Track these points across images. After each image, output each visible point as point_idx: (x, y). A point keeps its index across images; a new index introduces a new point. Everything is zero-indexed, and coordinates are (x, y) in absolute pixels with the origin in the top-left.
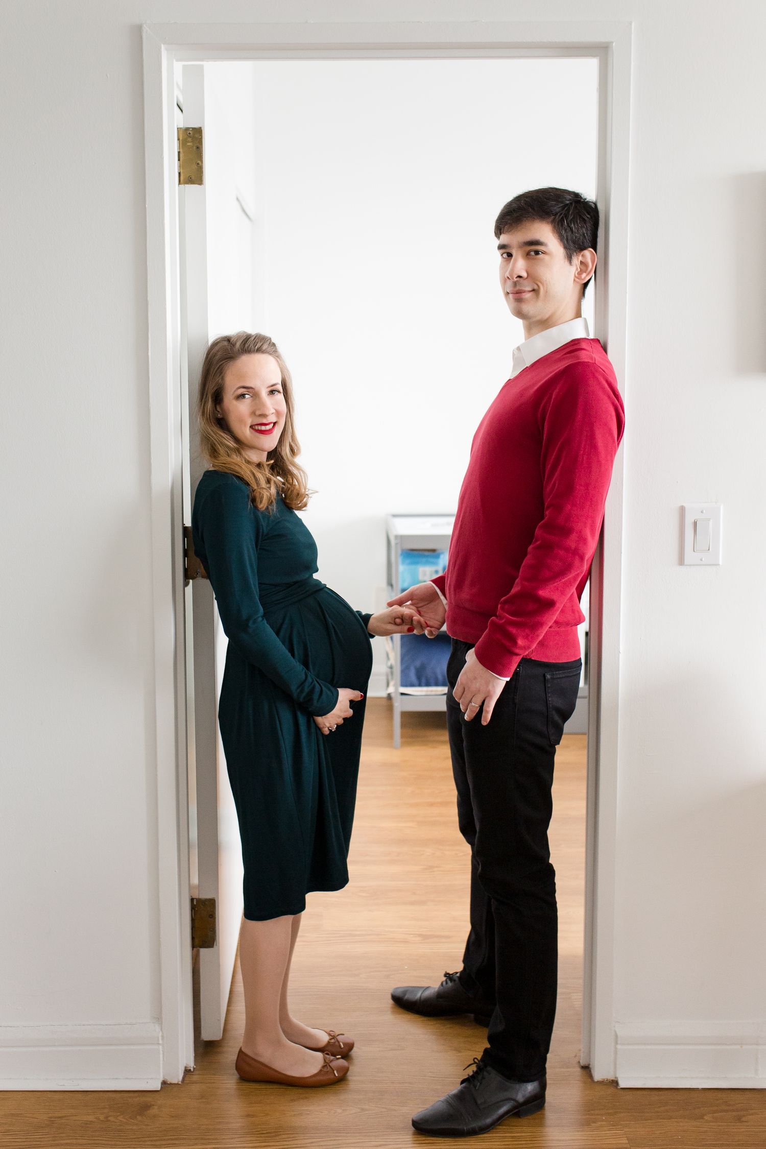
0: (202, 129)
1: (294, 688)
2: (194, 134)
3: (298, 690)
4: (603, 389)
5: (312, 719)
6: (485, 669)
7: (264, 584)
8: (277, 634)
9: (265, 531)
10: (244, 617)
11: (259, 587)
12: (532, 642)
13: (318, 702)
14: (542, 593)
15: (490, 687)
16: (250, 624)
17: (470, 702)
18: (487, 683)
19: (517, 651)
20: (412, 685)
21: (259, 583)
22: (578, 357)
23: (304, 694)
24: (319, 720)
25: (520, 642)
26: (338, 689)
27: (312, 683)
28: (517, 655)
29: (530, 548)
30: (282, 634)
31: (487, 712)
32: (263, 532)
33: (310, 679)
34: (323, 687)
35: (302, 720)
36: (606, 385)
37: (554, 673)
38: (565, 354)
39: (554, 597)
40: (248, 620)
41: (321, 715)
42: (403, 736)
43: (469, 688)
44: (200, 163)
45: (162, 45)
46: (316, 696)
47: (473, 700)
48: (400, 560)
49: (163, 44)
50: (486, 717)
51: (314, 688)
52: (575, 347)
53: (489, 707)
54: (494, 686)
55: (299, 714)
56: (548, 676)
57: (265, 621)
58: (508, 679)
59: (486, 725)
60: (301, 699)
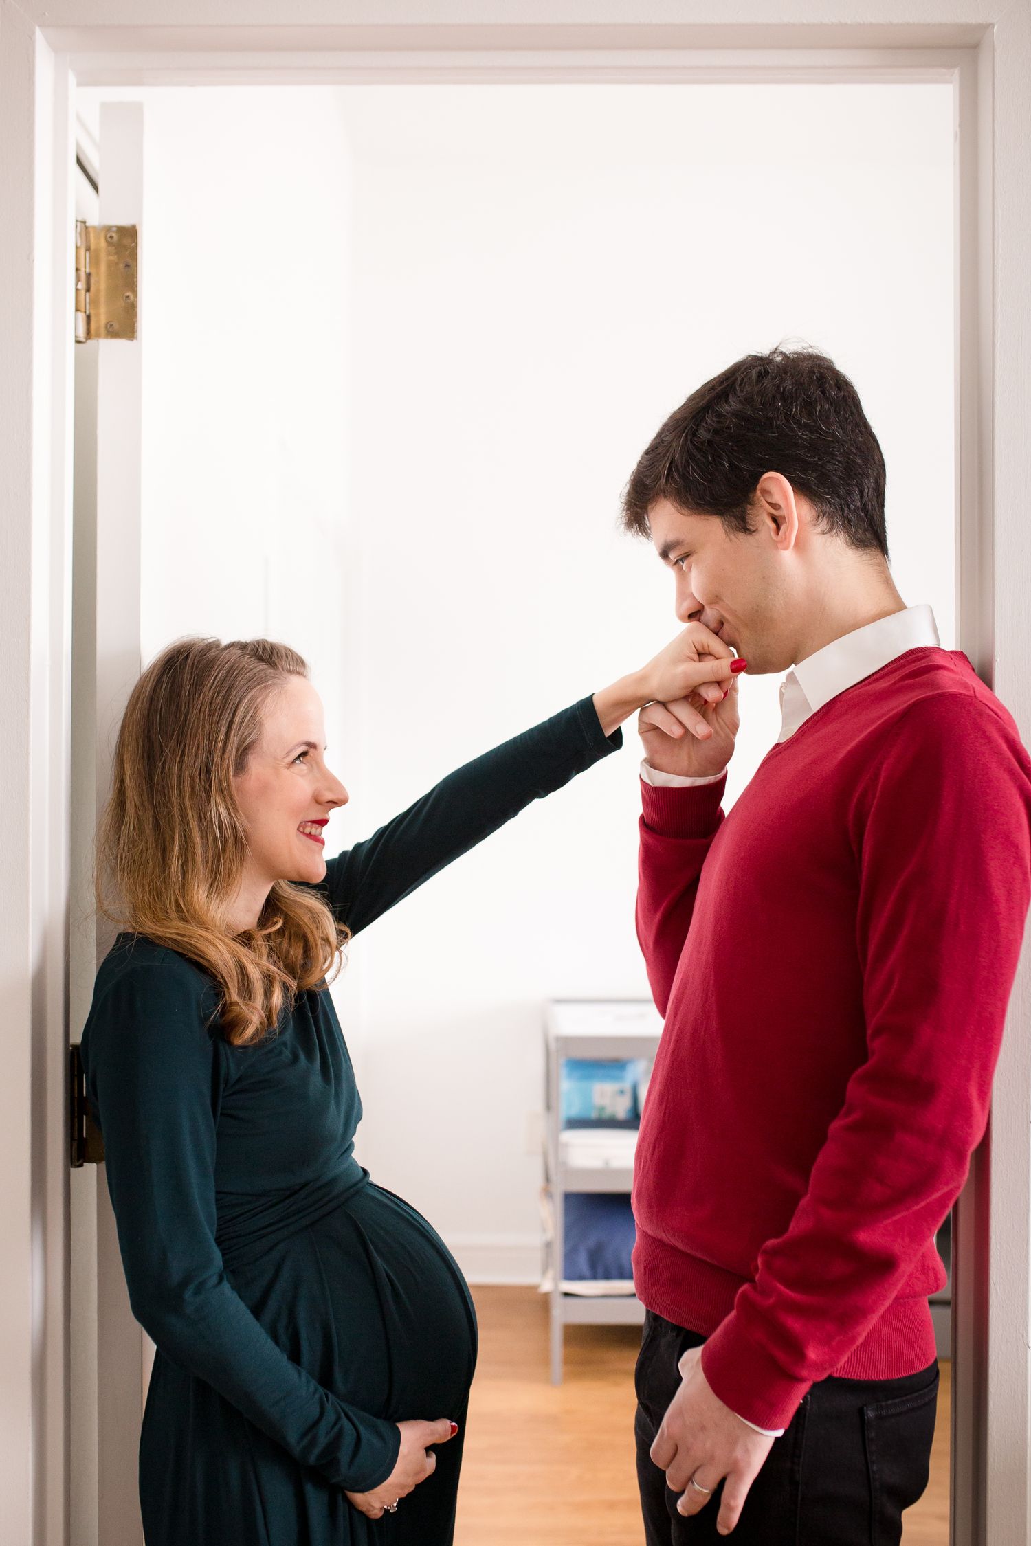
0: (138, 228)
1: (292, 1437)
2: (120, 240)
3: (305, 1442)
4: (996, 751)
5: (340, 1497)
6: (726, 1409)
7: (232, 1194)
8: (257, 1311)
9: (234, 1076)
10: (176, 1276)
11: (217, 1200)
12: (839, 1351)
13: (350, 1466)
14: (864, 1237)
15: (739, 1453)
16: (188, 1295)
17: (690, 1479)
18: (732, 1442)
19: (805, 1373)
20: (581, 1278)
21: (217, 1192)
22: (933, 684)
23: (317, 1451)
24: (359, 1498)
25: (812, 1354)
26: (399, 1425)
27: (336, 1423)
28: (802, 1380)
29: (835, 1125)
30: (268, 1315)
31: (731, 1509)
32: (228, 1074)
33: (330, 1416)
34: (362, 1429)
35: (316, 1501)
36: (1004, 746)
37: (883, 1404)
38: (903, 678)
39: (897, 1248)
40: (184, 1284)
41: (362, 1490)
42: (567, 1361)
43: (688, 1450)
44: (132, 297)
45: (38, 30)
46: (344, 1455)
47: (697, 1476)
48: (564, 1072)
49: (40, 26)
50: (728, 1519)
51: (340, 1434)
52: (922, 664)
53: (734, 1497)
54: (747, 1451)
55: (309, 1489)
56: (870, 1414)
57: (226, 1286)
58: (780, 1433)
59: (729, 1535)
60: (312, 1459)
